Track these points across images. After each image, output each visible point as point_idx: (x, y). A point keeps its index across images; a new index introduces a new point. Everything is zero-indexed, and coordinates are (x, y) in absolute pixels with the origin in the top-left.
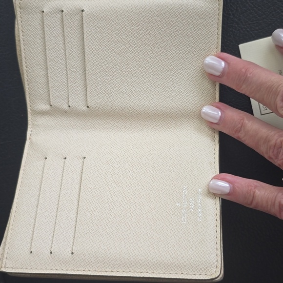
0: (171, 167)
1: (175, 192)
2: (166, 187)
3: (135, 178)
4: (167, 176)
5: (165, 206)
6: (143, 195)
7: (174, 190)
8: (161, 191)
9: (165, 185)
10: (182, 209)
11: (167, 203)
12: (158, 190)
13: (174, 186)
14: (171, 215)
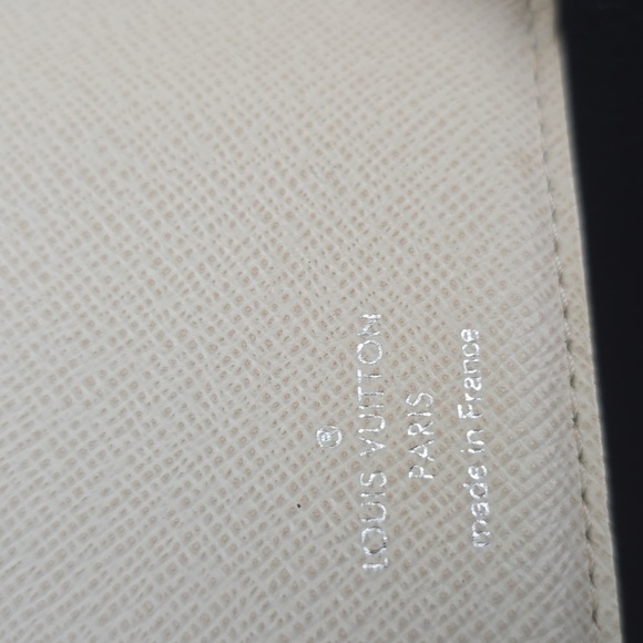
0: (269, 192)
1: (304, 353)
2: (246, 321)
3: (34, 265)
4: (245, 252)
5: (241, 453)
6: (89, 383)
7: (294, 341)
8: (212, 348)
9: (235, 310)
10: (356, 468)
11: (254, 432)
12: (192, 346)
13: (297, 310)
14: (281, 512)
